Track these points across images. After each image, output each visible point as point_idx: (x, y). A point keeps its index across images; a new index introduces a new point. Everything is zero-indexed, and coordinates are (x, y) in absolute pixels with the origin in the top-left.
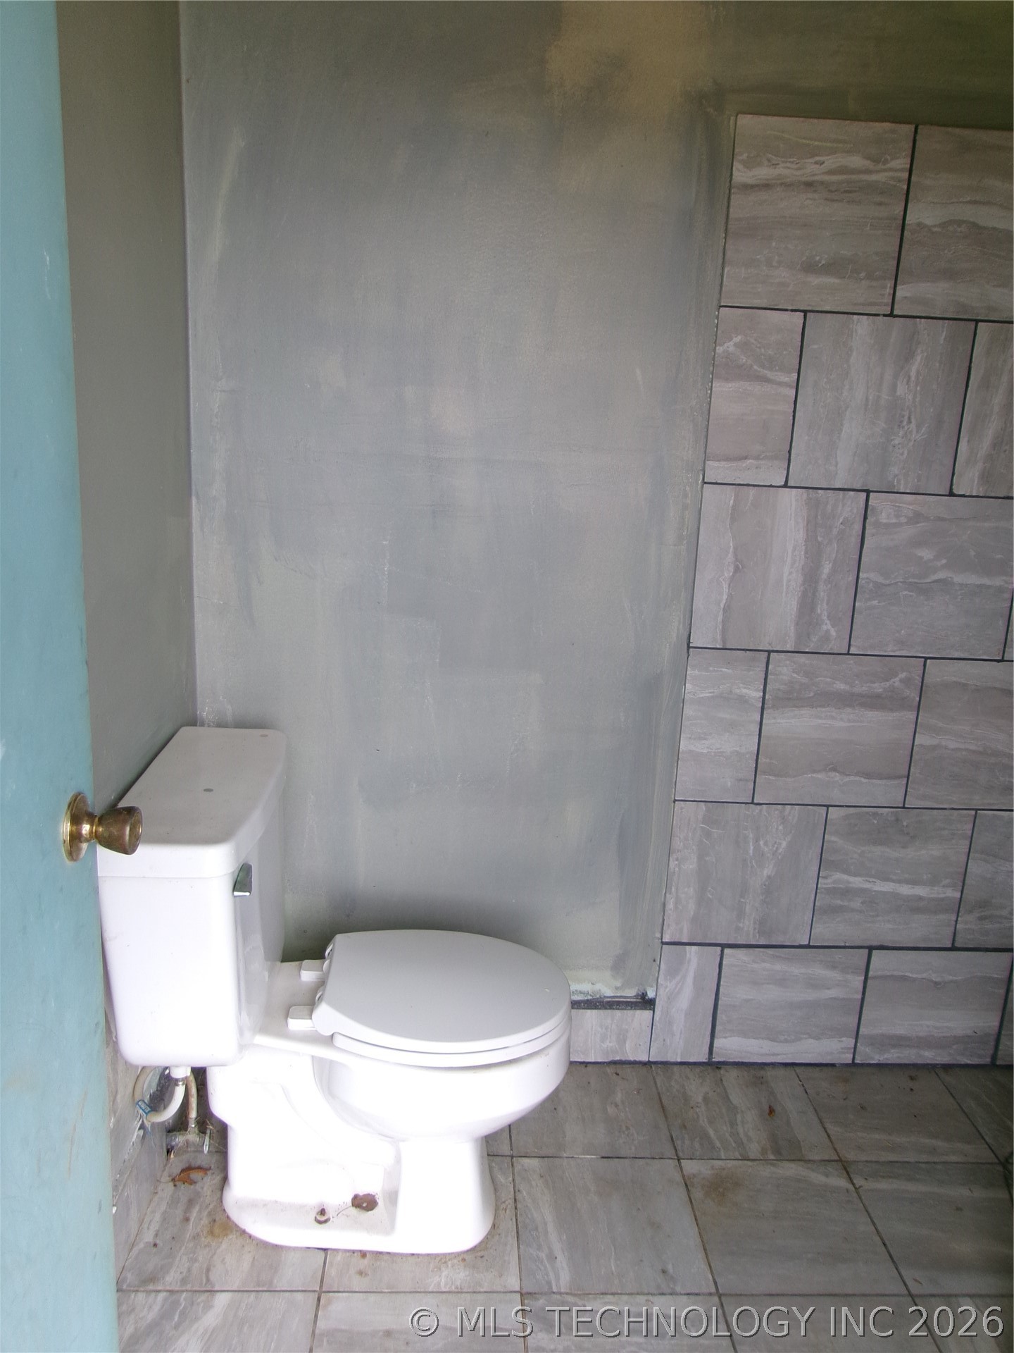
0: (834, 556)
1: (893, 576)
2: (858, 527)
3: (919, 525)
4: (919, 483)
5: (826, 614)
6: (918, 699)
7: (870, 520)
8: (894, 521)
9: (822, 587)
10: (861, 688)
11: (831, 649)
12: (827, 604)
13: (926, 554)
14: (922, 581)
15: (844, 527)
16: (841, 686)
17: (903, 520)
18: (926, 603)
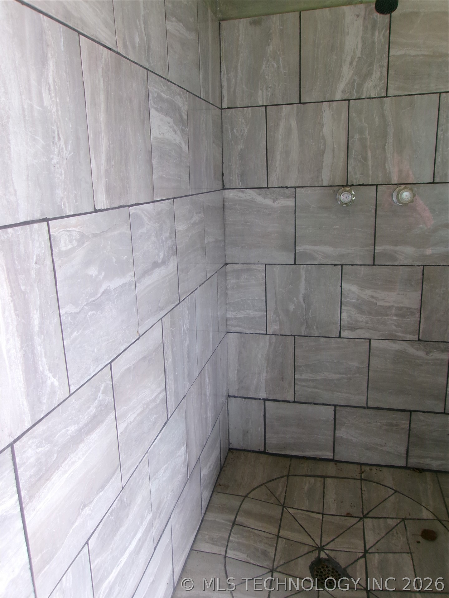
0: (38, 303)
1: (80, 302)
2: (49, 262)
3: (85, 245)
4: (77, 204)
5: (47, 368)
6: (113, 399)
7: (55, 251)
8: (70, 247)
9: (37, 340)
10: (84, 419)
11: (59, 400)
12: (45, 357)
13: (93, 271)
14: (96, 298)
15: (39, 266)
16: (72, 429)
17: (75, 243)
18: (102, 316)
